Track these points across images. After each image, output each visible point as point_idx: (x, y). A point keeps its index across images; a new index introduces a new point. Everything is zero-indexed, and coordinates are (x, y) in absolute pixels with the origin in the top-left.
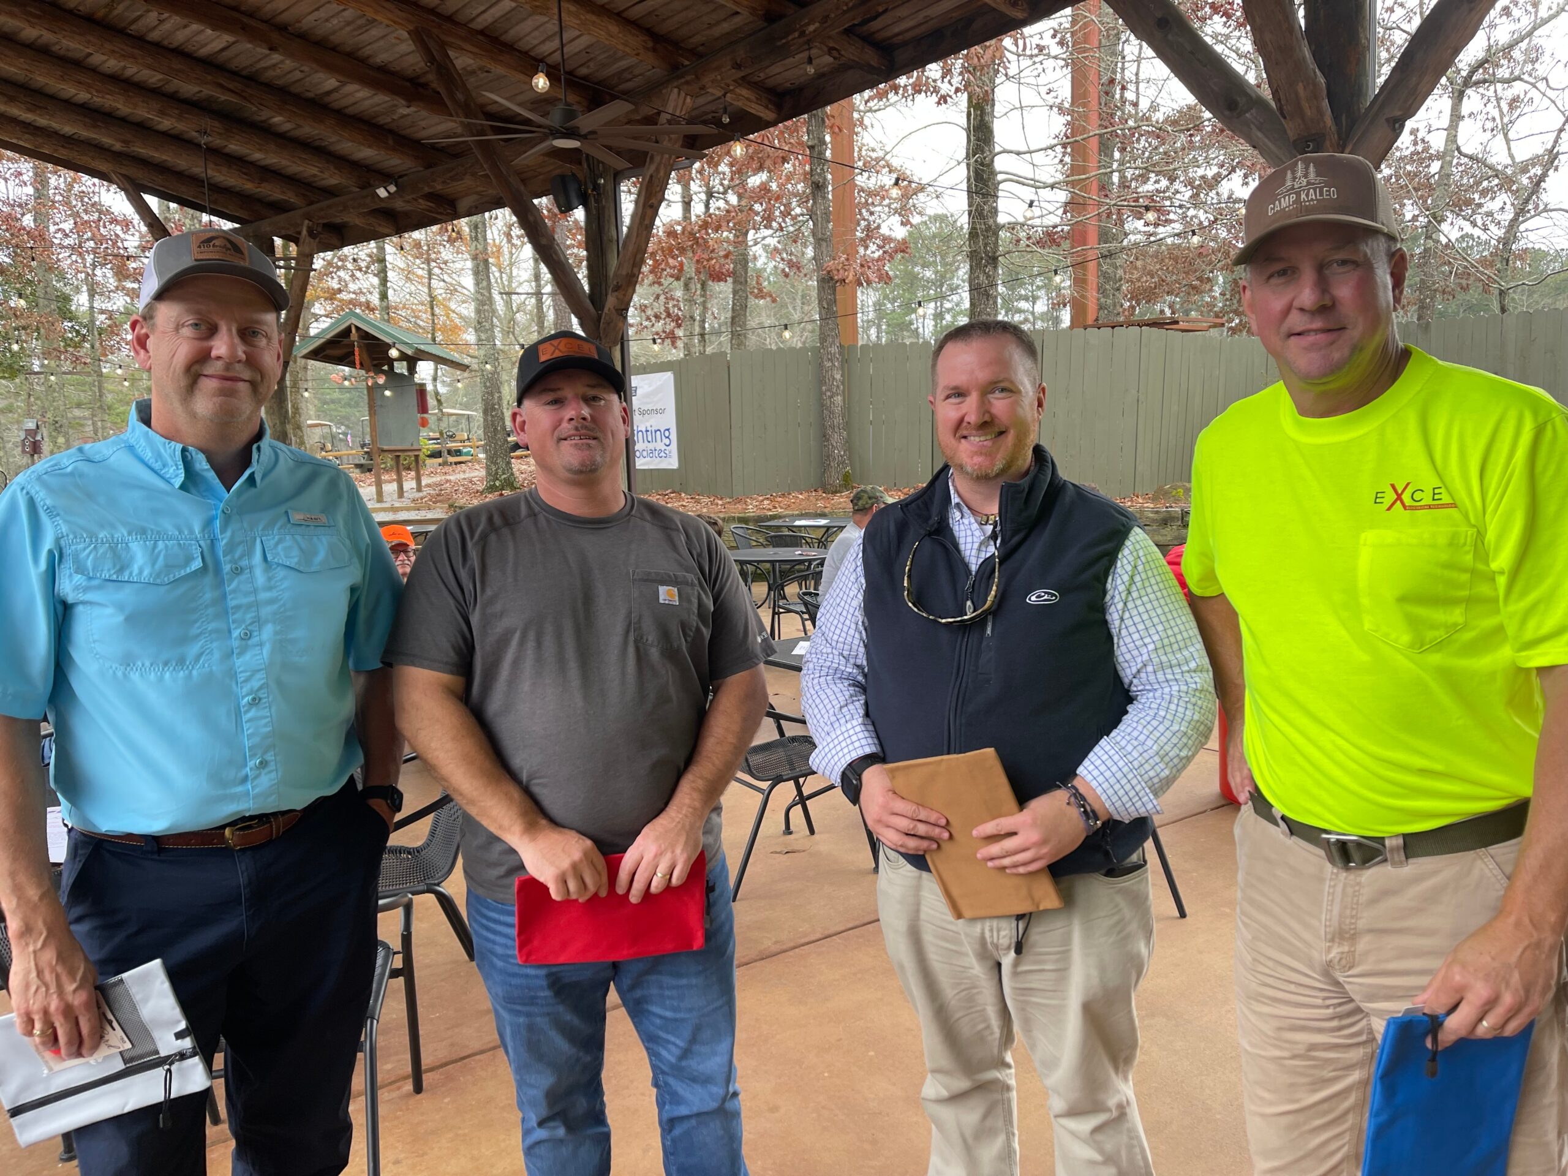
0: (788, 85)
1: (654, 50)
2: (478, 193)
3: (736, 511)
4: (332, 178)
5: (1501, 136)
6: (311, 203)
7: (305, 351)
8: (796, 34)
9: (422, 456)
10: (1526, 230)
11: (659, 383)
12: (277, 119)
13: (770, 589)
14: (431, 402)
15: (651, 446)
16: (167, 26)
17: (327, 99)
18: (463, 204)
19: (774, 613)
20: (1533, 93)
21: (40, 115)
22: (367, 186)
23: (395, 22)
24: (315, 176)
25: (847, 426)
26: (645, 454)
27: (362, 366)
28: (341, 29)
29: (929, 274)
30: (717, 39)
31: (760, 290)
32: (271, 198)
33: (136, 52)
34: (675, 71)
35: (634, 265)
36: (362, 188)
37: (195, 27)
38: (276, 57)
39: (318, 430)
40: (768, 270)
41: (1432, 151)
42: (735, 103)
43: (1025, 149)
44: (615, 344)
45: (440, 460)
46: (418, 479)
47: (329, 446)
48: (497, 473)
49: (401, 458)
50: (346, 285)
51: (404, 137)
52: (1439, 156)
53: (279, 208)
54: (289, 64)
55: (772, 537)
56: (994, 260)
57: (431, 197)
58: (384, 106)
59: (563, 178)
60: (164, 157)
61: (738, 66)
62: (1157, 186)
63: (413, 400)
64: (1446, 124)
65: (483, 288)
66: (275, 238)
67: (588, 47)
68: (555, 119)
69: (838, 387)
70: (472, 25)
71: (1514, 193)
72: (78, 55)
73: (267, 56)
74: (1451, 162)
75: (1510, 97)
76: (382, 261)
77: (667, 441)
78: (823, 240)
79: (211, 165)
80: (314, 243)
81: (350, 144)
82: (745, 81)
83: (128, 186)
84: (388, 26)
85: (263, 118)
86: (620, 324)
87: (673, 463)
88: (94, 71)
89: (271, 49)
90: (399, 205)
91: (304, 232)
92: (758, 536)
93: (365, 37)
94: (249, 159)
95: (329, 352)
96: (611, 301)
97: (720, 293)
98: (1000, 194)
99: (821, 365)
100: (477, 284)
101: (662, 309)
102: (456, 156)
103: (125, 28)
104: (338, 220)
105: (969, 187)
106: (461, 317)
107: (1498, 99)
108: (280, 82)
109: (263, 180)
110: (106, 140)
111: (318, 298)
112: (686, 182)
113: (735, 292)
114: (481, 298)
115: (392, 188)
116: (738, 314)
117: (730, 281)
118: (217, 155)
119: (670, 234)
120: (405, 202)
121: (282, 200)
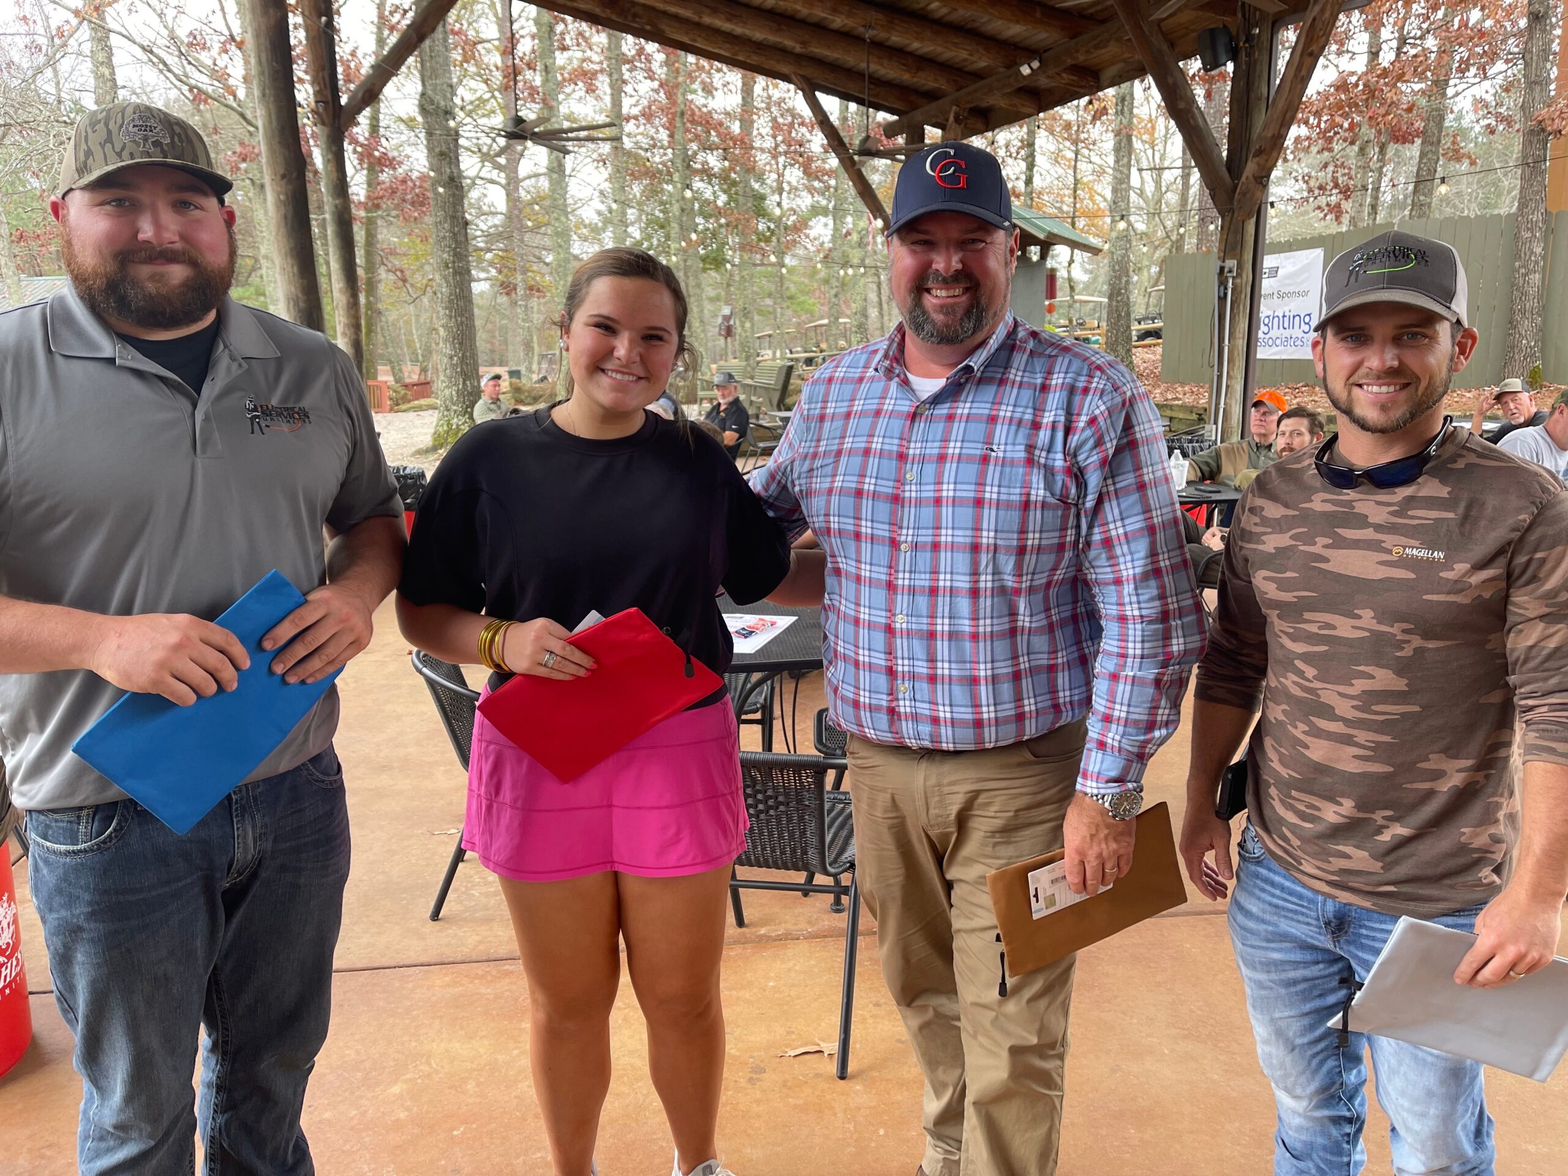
2: (1124, 61)
4: (981, 61)
6: (961, 88)
11: (1302, 262)
14: (1062, 289)
15: (1287, 333)
18: (1109, 74)
22: (1014, 65)
24: (965, 60)
25: (1544, 311)
31: (1457, 151)
32: (925, 88)
35: (1282, 125)
36: (1008, 67)
44: (1250, 216)
53: (932, 96)
57: (1074, 69)
59: (1212, 32)
63: (1042, 285)
65: (1123, 166)
66: (927, 128)
69: (1537, 262)
76: (1031, 145)
77: (1305, 328)
78: (1536, 83)
79: (873, 59)
80: (960, 129)
81: (1000, 22)
83: (806, 86)
86: (1258, 194)
87: (1303, 352)
90: (1043, 82)
91: (951, 118)
94: (909, 49)
96: (1251, 168)
99: (1517, 237)
100: (1117, 161)
101: (1330, 179)
102: (1103, 22)
104: (984, 104)
106: (1101, 200)
109: (919, 69)
110: (788, 43)
112: (1373, 27)
113: (1423, 155)
114: (1119, 176)
115: (1036, 64)
116: (1423, 181)
117: (1418, 141)
118: (880, 47)
119: (1338, 88)
120: (1048, 77)
121: (935, 88)
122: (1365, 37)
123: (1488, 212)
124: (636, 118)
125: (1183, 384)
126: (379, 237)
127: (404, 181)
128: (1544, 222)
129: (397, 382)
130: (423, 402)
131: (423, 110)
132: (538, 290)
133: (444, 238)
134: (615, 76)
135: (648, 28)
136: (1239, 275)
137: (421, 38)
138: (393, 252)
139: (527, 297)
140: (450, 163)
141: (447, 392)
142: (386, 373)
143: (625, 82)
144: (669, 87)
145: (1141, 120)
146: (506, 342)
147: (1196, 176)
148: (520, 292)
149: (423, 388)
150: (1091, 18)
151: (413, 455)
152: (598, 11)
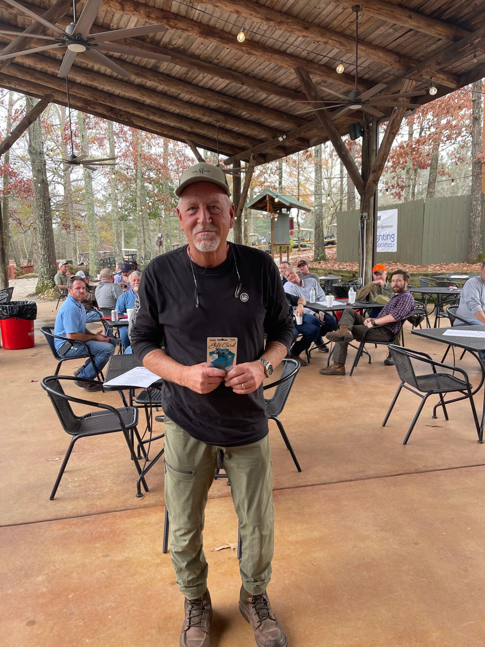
0: (464, 70)
1: (399, 62)
2: (319, 136)
3: (423, 270)
4: (263, 135)
6: (255, 146)
7: (249, 205)
8: (469, 45)
9: (290, 247)
11: (391, 214)
12: (244, 113)
13: (435, 306)
14: (295, 226)
15: (385, 242)
16: (206, 79)
17: (262, 103)
19: (437, 318)
21: (163, 119)
22: (275, 137)
23: (289, 66)
24: (256, 135)
26: (382, 245)
27: (270, 211)
28: (269, 72)
30: (430, 53)
31: (443, 172)
32: (241, 146)
33: (195, 91)
34: (408, 70)
35: (382, 161)
36: (274, 138)
37: (216, 78)
38: (245, 87)
39: (253, 237)
40: (448, 164)
42: (437, 82)
44: (371, 196)
45: (297, 249)
46: (288, 257)
47: (257, 244)
48: (319, 254)
49: (282, 247)
50: (267, 180)
51: (291, 115)
53: (243, 149)
54: (249, 90)
55: (439, 283)
57: (299, 139)
58: (283, 103)
59: (353, 125)
60: (204, 132)
61: (438, 64)
63: (288, 224)
65: (319, 177)
66: (241, 161)
67: (369, 65)
68: (351, 97)
69: (479, 213)
70: (320, 63)
72: (175, 95)
73: (241, 87)
76: (280, 169)
77: (393, 240)
78: (477, 144)
79: (220, 134)
80: (255, 162)
81: (270, 120)
82: (442, 71)
83: (192, 145)
84: (286, 68)
85: (239, 113)
86: (374, 187)
87: (394, 249)
88: (181, 100)
89: (242, 84)
90: (287, 144)
91: (251, 158)
92: (432, 282)
93: (278, 74)
94: (234, 130)
95: (258, 206)
96: (371, 177)
97: (424, 175)
99: (471, 203)
100: (316, 175)
101: (396, 183)
102: (310, 121)
103: (191, 82)
104: (264, 152)
106: (310, 191)
108: (245, 98)
109: (238, 138)
110: (185, 127)
111: (257, 185)
112: (410, 124)
113: (431, 173)
114: (317, 181)
115: (285, 137)
116: (432, 183)
117: (429, 168)
118: (222, 130)
119: (400, 147)
120: (290, 142)
121: (244, 146)
122: (407, 128)
123: (454, 195)
124: (120, 157)
125: (346, 262)
126: (9, 206)
127: (20, 182)
128: (481, 197)
129: (17, 266)
130: (30, 274)
131: (30, 152)
132: (79, 227)
133: (40, 205)
134: (111, 140)
135: (127, 120)
136: (369, 219)
137: (30, 123)
138: (15, 212)
139: (74, 230)
140: (42, 174)
141: (42, 270)
142: (12, 263)
143: (115, 143)
144: (135, 144)
146: (65, 249)
148: (72, 228)
149: (29, 269)
150: (305, 119)
151: (27, 297)
152: (105, 113)
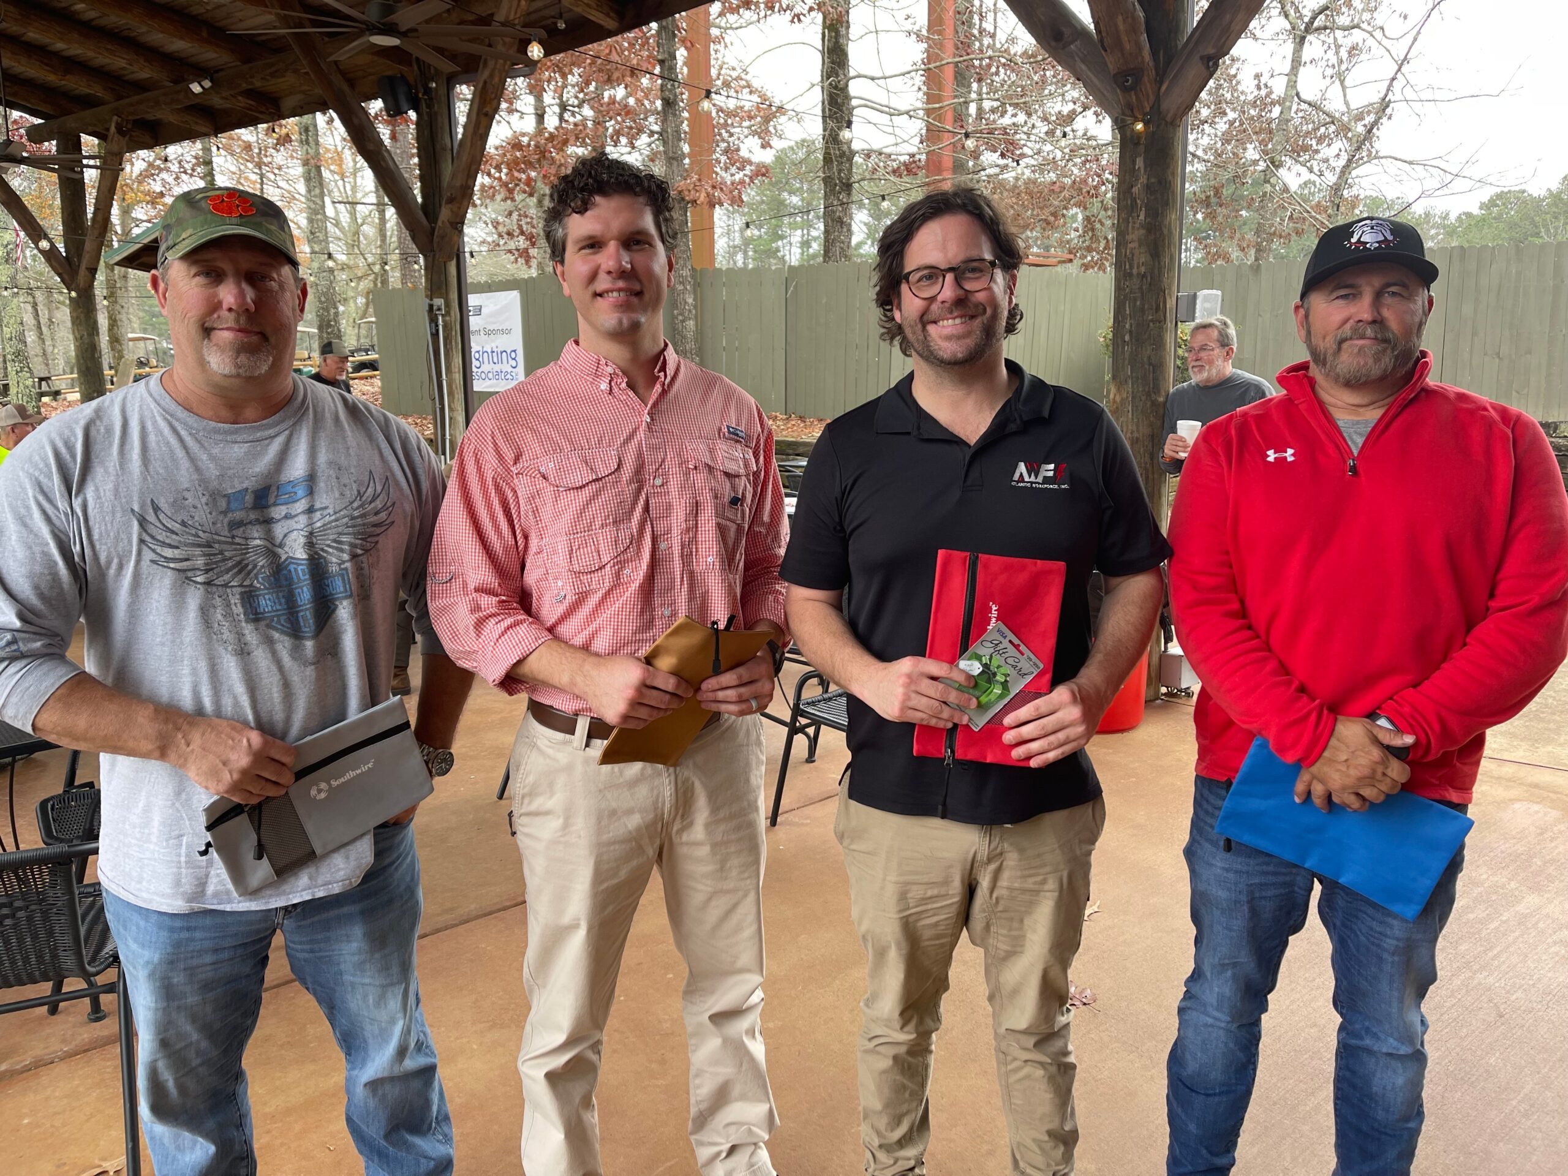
2: (303, 93)
4: (143, 72)
5: (1337, 83)
6: (119, 98)
7: (118, 258)
10: (1357, 177)
11: (502, 302)
18: (288, 103)
20: (1370, 42)
22: (180, 81)
24: (124, 69)
25: (700, 351)
29: (795, 200)
32: (77, 92)
35: (468, 175)
36: (175, 82)
39: (143, 344)
41: (1273, 96)
43: (880, 75)
44: (450, 260)
47: (154, 362)
51: (218, 29)
52: (1280, 102)
53: (88, 102)
56: (848, 187)
57: (251, 93)
59: (391, 79)
62: (1015, 120)
64: (1287, 70)
65: (315, 196)
66: (83, 135)
68: (371, 15)
69: (690, 311)
71: (1349, 140)
74: (1290, 108)
75: (1350, 45)
76: (208, 163)
77: (514, 363)
78: (673, 159)
79: (8, 55)
80: (124, 141)
81: (161, 36)
86: (455, 238)
90: (217, 101)
91: (113, 129)
94: (52, 48)
96: (445, 214)
98: (854, 119)
100: (309, 191)
101: (516, 226)
102: (275, 51)
104: (150, 117)
105: (823, 111)
107: (1338, 47)
109: (67, 72)
111: (138, 201)
112: (537, 91)
114: (313, 206)
115: (207, 84)
119: (513, 146)
120: (223, 98)
121: (89, 95)
128: (692, 277)
136: (448, 313)
145: (328, 150)
147: (391, 212)
150: (261, 45)
